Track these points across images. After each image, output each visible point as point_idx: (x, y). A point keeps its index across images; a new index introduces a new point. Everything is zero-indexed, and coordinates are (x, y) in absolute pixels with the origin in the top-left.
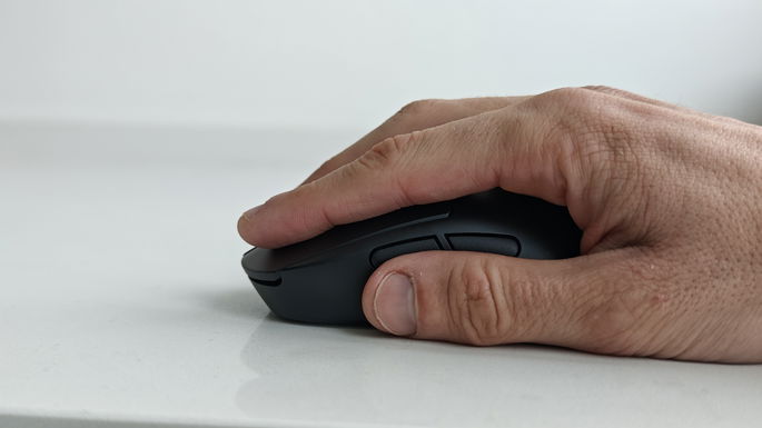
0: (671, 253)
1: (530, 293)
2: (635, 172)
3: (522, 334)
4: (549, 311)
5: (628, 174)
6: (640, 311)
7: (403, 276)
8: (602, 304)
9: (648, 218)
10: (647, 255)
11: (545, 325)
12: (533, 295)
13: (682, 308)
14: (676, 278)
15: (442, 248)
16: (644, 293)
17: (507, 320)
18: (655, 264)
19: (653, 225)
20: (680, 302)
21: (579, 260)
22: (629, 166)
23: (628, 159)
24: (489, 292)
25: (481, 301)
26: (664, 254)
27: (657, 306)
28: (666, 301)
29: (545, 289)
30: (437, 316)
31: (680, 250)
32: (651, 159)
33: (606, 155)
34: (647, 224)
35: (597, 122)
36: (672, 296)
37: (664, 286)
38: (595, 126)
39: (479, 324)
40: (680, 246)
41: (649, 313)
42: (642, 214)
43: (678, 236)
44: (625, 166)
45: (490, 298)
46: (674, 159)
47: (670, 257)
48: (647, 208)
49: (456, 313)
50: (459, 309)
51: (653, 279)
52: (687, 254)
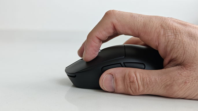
0: (190, 68)
1: (148, 81)
2: (181, 42)
3: (146, 92)
4: (154, 86)
5: (179, 43)
6: (181, 86)
7: (111, 75)
8: (170, 84)
9: (184, 57)
10: (183, 69)
11: (153, 90)
12: (149, 81)
13: (194, 85)
14: (192, 76)
15: (122, 67)
16: (182, 81)
17: (141, 88)
18: (186, 72)
19: (186, 59)
20: (193, 83)
21: (163, 70)
22: (179, 41)
23: (179, 38)
24: (136, 80)
25: (134, 83)
26: (188, 69)
27: (186, 84)
28: (189, 83)
29: (153, 79)
30: (121, 87)
31: (193, 68)
32: (186, 39)
33: (173, 37)
34: (184, 59)
35: (171, 27)
36: (191, 81)
37: (188, 78)
38: (170, 28)
39: (133, 89)
40: (193, 66)
41: (184, 86)
42: (182, 55)
43: (193, 63)
44: (178, 40)
45: (136, 82)
46: (193, 39)
47: (190, 70)
48: (184, 54)
49: (126, 86)
50: (127, 85)
51: (185, 76)
52: (195, 69)
